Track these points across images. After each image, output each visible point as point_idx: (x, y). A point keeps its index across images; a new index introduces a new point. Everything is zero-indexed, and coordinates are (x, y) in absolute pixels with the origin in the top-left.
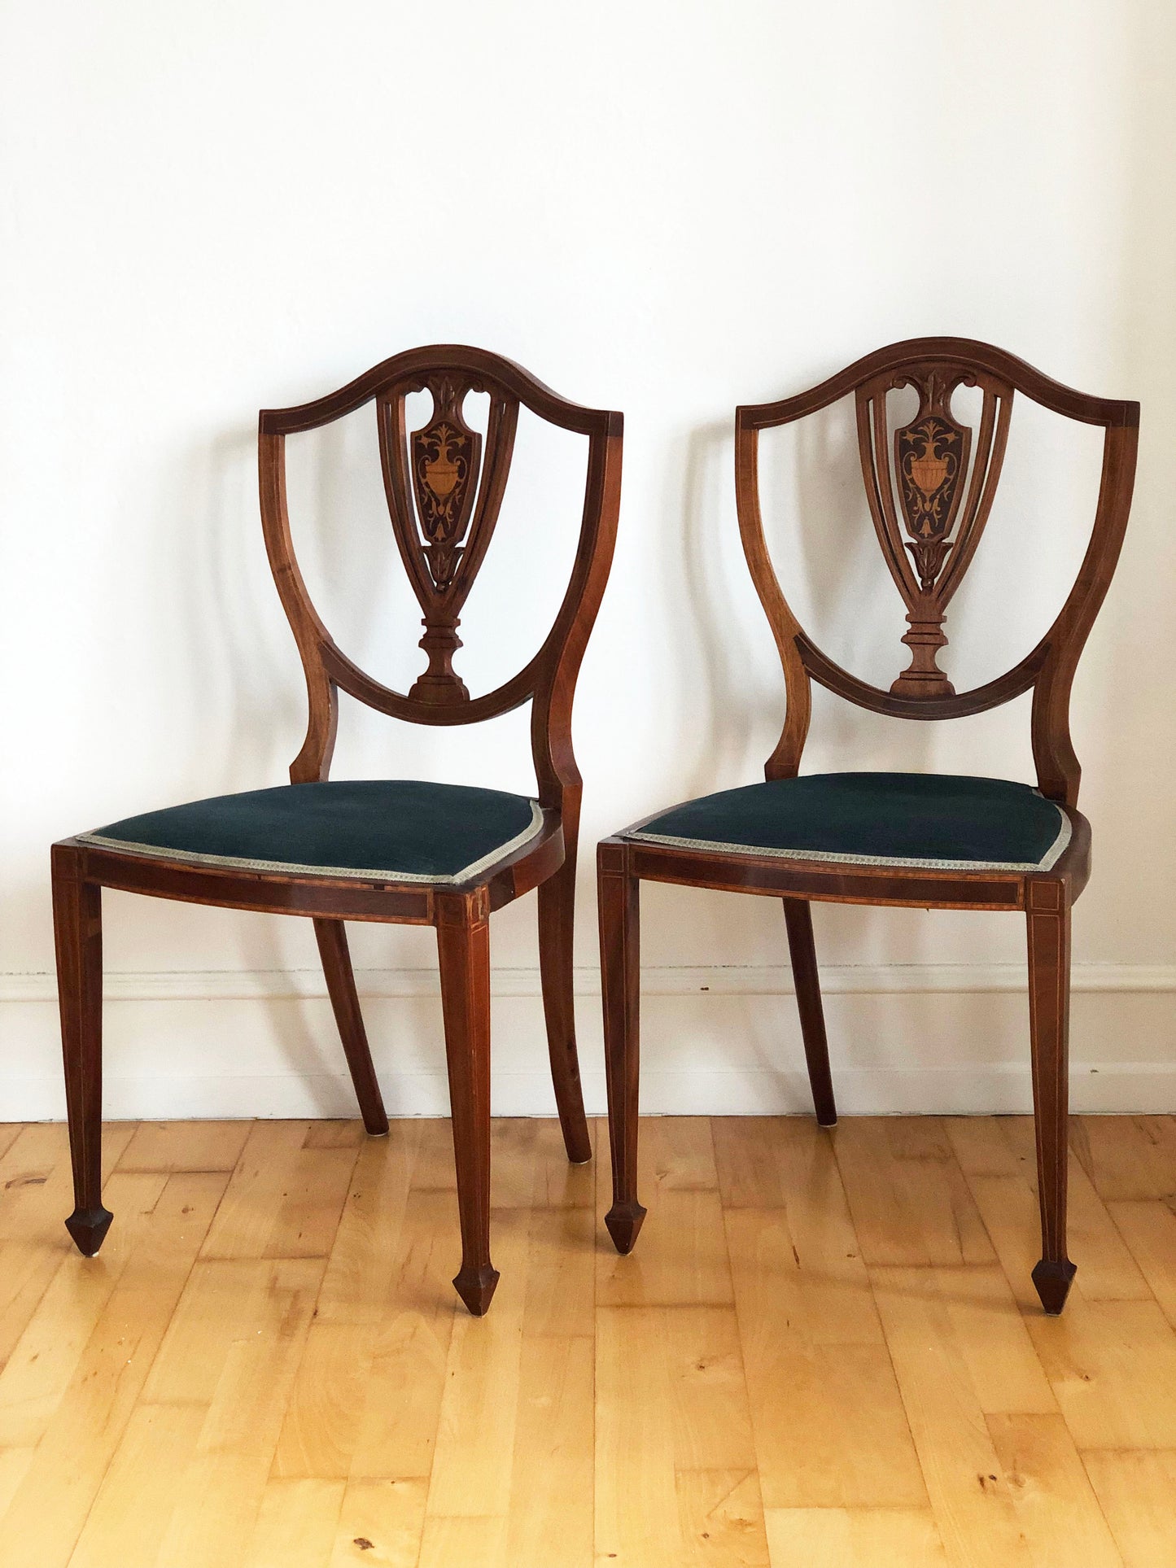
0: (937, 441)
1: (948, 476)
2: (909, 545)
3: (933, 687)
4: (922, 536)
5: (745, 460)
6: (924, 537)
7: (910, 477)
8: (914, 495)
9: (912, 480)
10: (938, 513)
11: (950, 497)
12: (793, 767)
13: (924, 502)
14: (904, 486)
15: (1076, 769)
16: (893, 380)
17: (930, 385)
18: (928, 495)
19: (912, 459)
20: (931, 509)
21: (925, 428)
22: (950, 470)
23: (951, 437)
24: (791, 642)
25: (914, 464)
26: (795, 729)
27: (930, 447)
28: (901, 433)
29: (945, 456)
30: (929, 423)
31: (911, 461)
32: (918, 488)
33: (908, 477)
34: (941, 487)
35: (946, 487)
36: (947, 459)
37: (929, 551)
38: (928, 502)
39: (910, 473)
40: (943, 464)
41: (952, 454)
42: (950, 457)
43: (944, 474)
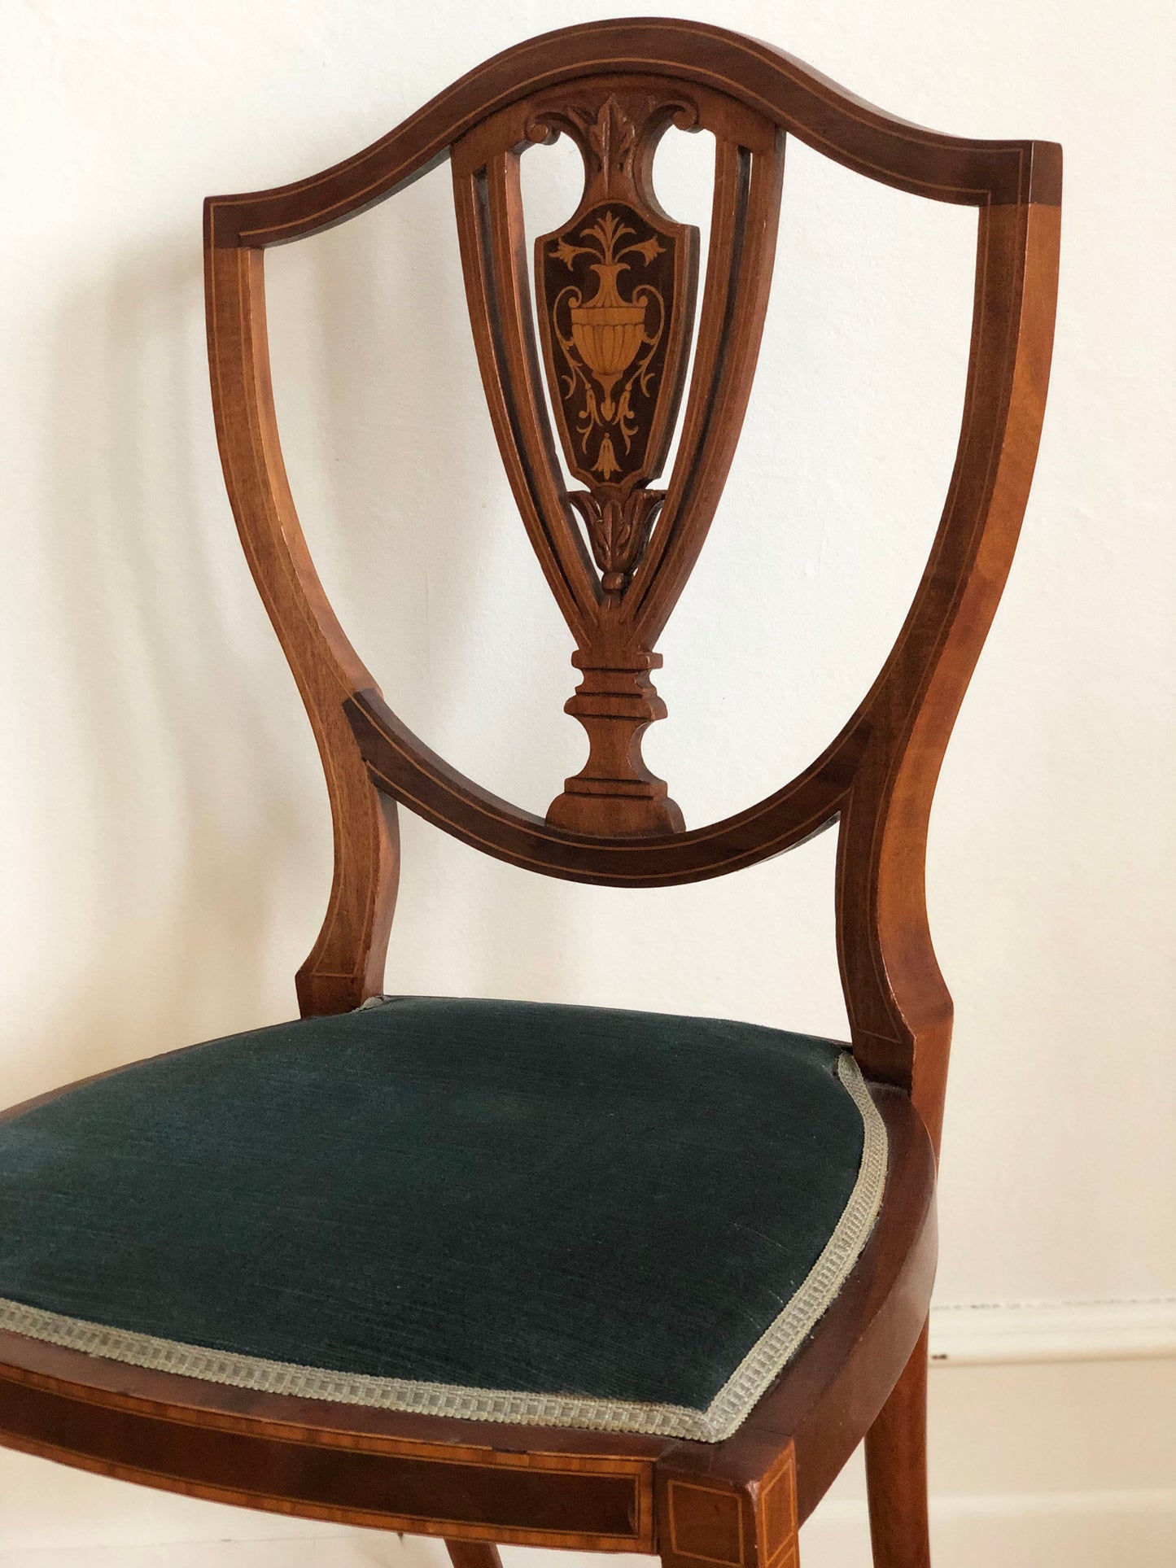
0: (623, 259)
1: (648, 341)
2: (576, 497)
3: (632, 817)
4: (599, 476)
5: (227, 315)
6: (604, 480)
7: (571, 344)
8: (580, 384)
9: (574, 351)
10: (630, 424)
11: (653, 386)
12: (353, 980)
13: (600, 399)
14: (559, 366)
15: (944, 1010)
16: (526, 123)
17: (603, 132)
18: (608, 385)
19: (573, 303)
20: (616, 414)
21: (596, 232)
22: (650, 324)
23: (649, 250)
24: (338, 714)
25: (577, 315)
26: (352, 900)
27: (608, 273)
28: (547, 244)
29: (643, 292)
30: (604, 219)
31: (569, 309)
32: (586, 370)
33: (565, 345)
34: (634, 367)
35: (645, 363)
36: (644, 301)
37: (614, 509)
38: (608, 401)
39: (568, 334)
40: (635, 312)
41: (652, 288)
42: (650, 295)
43: (641, 335)
